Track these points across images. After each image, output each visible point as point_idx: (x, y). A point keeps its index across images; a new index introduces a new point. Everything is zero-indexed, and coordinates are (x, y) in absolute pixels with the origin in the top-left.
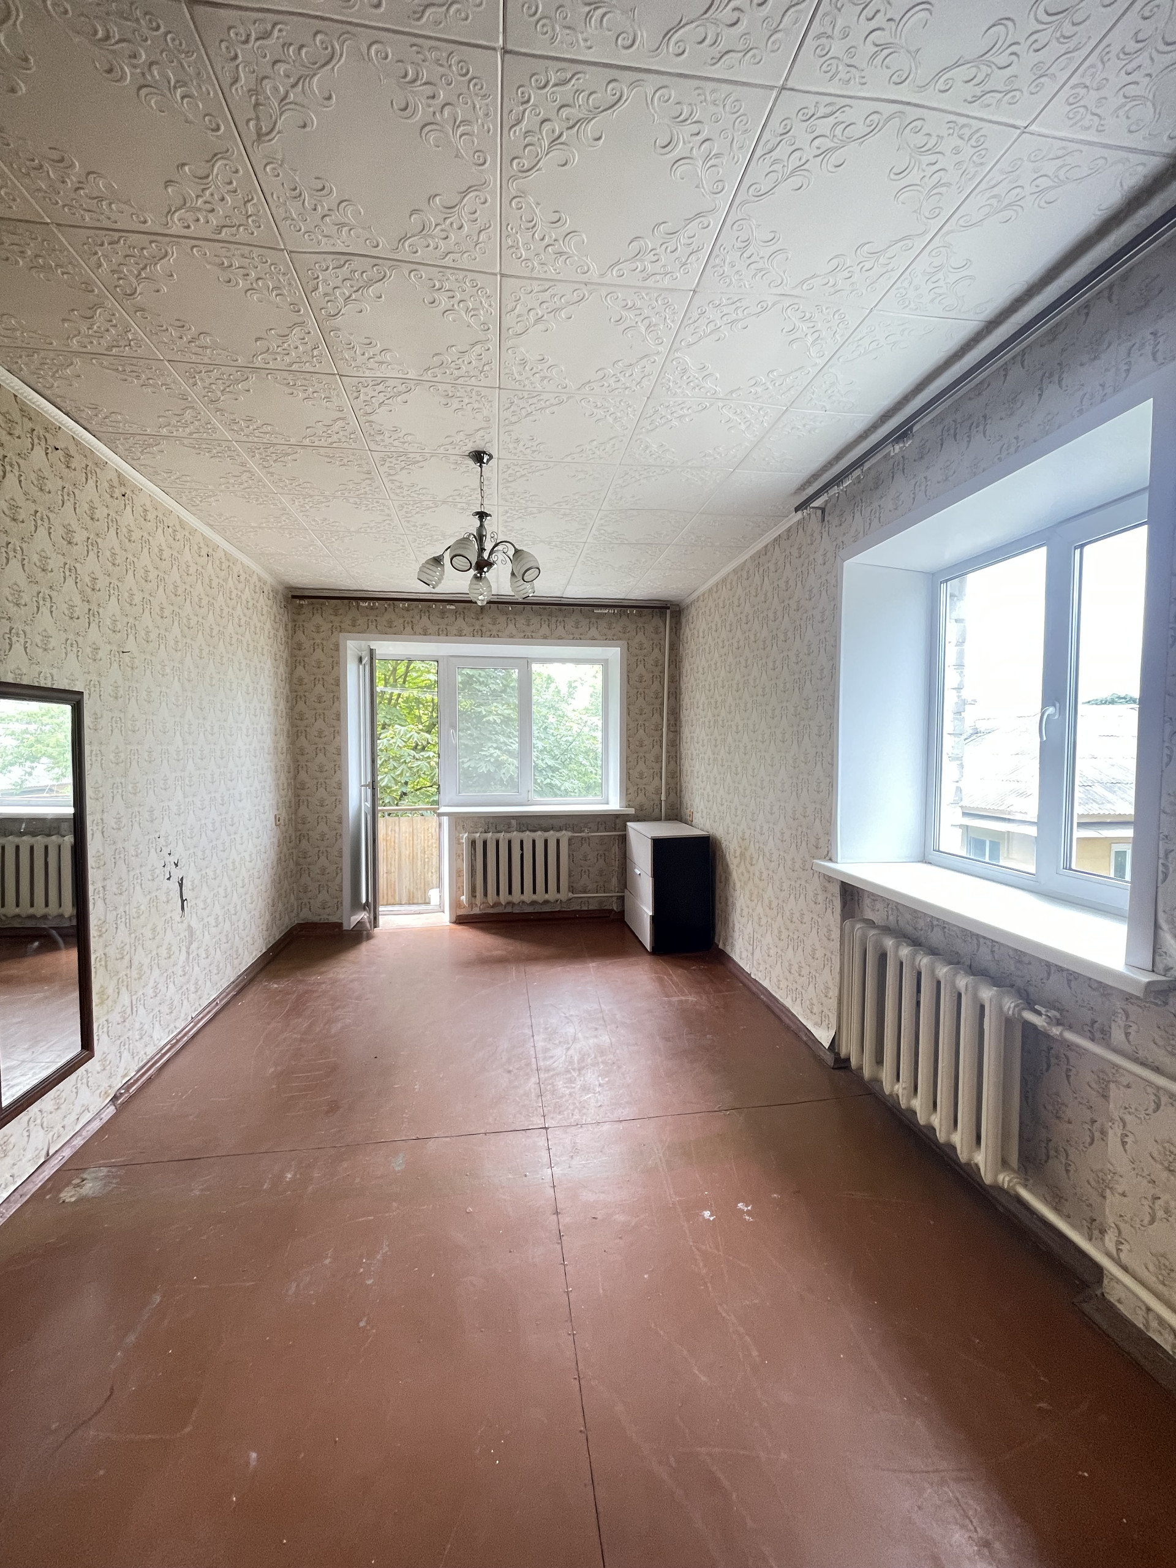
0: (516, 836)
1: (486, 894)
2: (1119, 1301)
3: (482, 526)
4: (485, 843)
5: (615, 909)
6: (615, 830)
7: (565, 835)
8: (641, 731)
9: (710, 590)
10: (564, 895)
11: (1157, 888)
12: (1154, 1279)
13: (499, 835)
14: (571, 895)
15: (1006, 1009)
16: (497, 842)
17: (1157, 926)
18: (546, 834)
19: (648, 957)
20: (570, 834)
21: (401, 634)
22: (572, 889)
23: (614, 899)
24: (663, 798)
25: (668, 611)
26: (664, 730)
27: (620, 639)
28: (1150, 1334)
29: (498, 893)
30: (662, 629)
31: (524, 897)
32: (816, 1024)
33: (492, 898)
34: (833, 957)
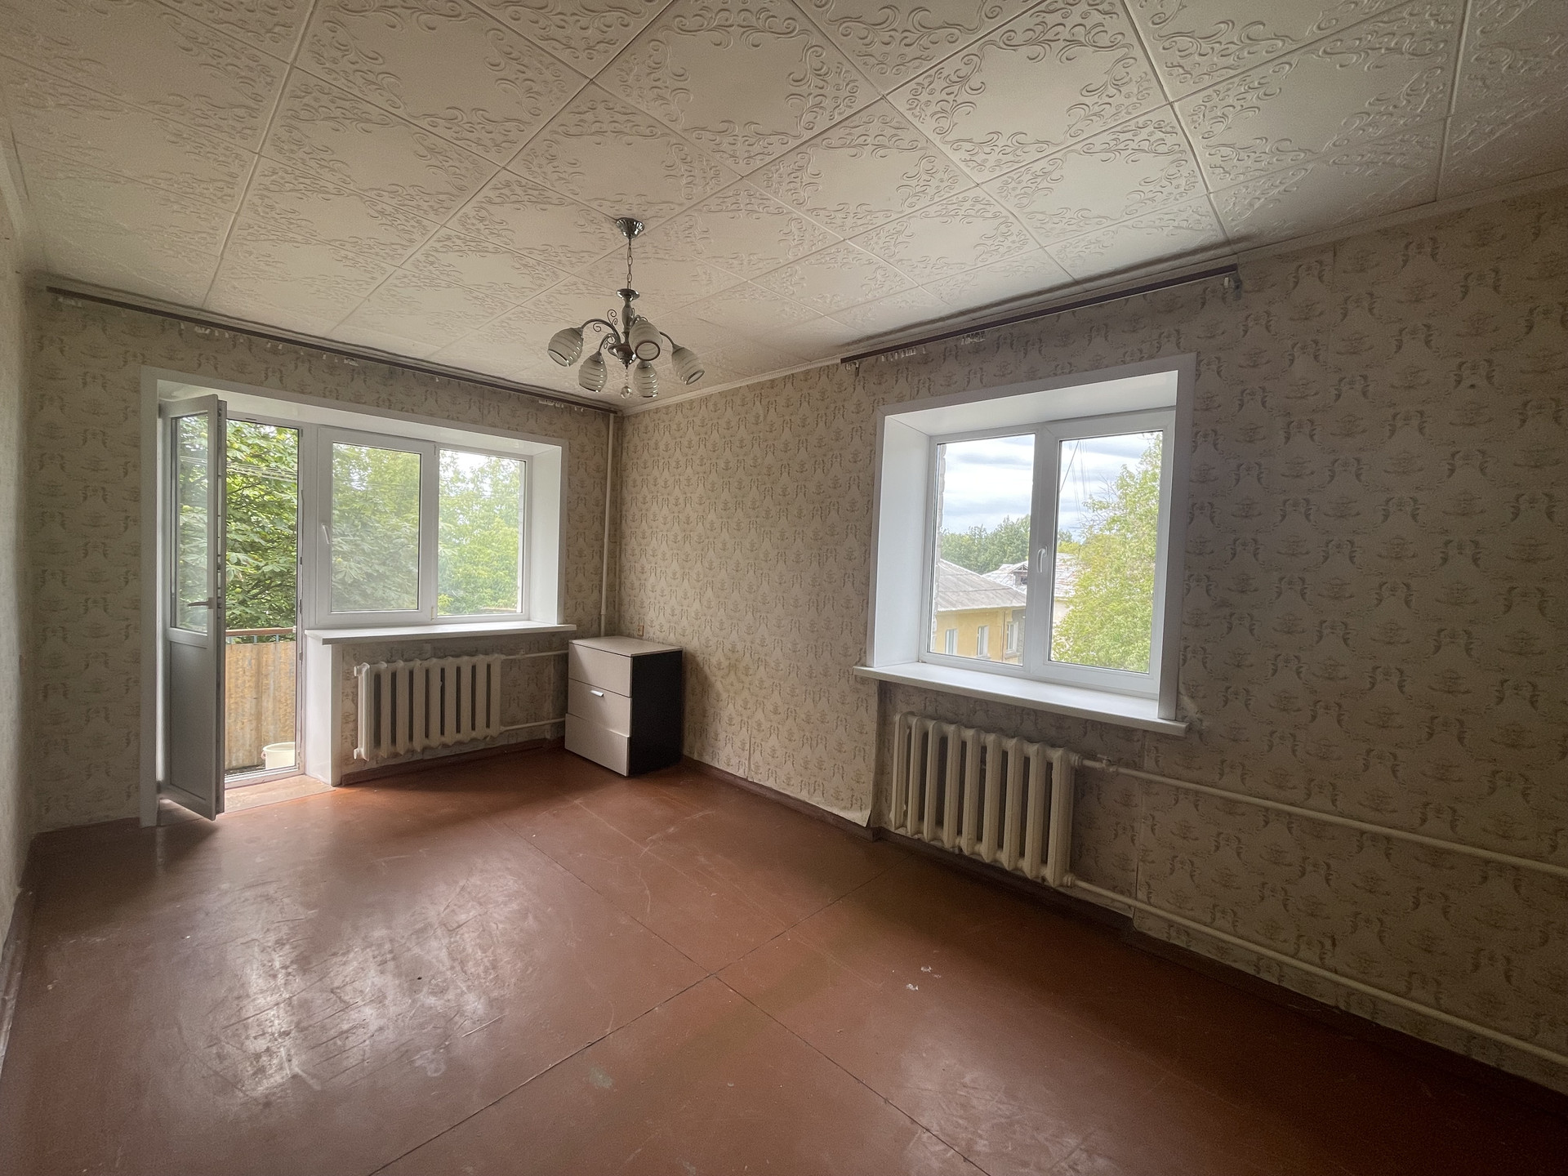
0: (435, 664)
1: (394, 741)
2: (1149, 929)
3: (627, 306)
4: (394, 675)
5: (548, 737)
6: (550, 649)
7: (497, 659)
8: (581, 540)
9: (680, 406)
10: (496, 729)
11: (1179, 669)
12: (1174, 907)
13: (411, 664)
14: (503, 729)
15: (1072, 762)
16: (411, 673)
17: (1178, 693)
18: (475, 659)
19: (624, 783)
20: (503, 657)
21: (261, 384)
22: (502, 723)
23: (548, 727)
24: (603, 612)
25: (612, 415)
26: (606, 540)
27: (561, 437)
28: (1171, 941)
29: (411, 738)
30: (604, 433)
31: (447, 738)
32: (845, 808)
33: (402, 745)
34: (867, 748)
